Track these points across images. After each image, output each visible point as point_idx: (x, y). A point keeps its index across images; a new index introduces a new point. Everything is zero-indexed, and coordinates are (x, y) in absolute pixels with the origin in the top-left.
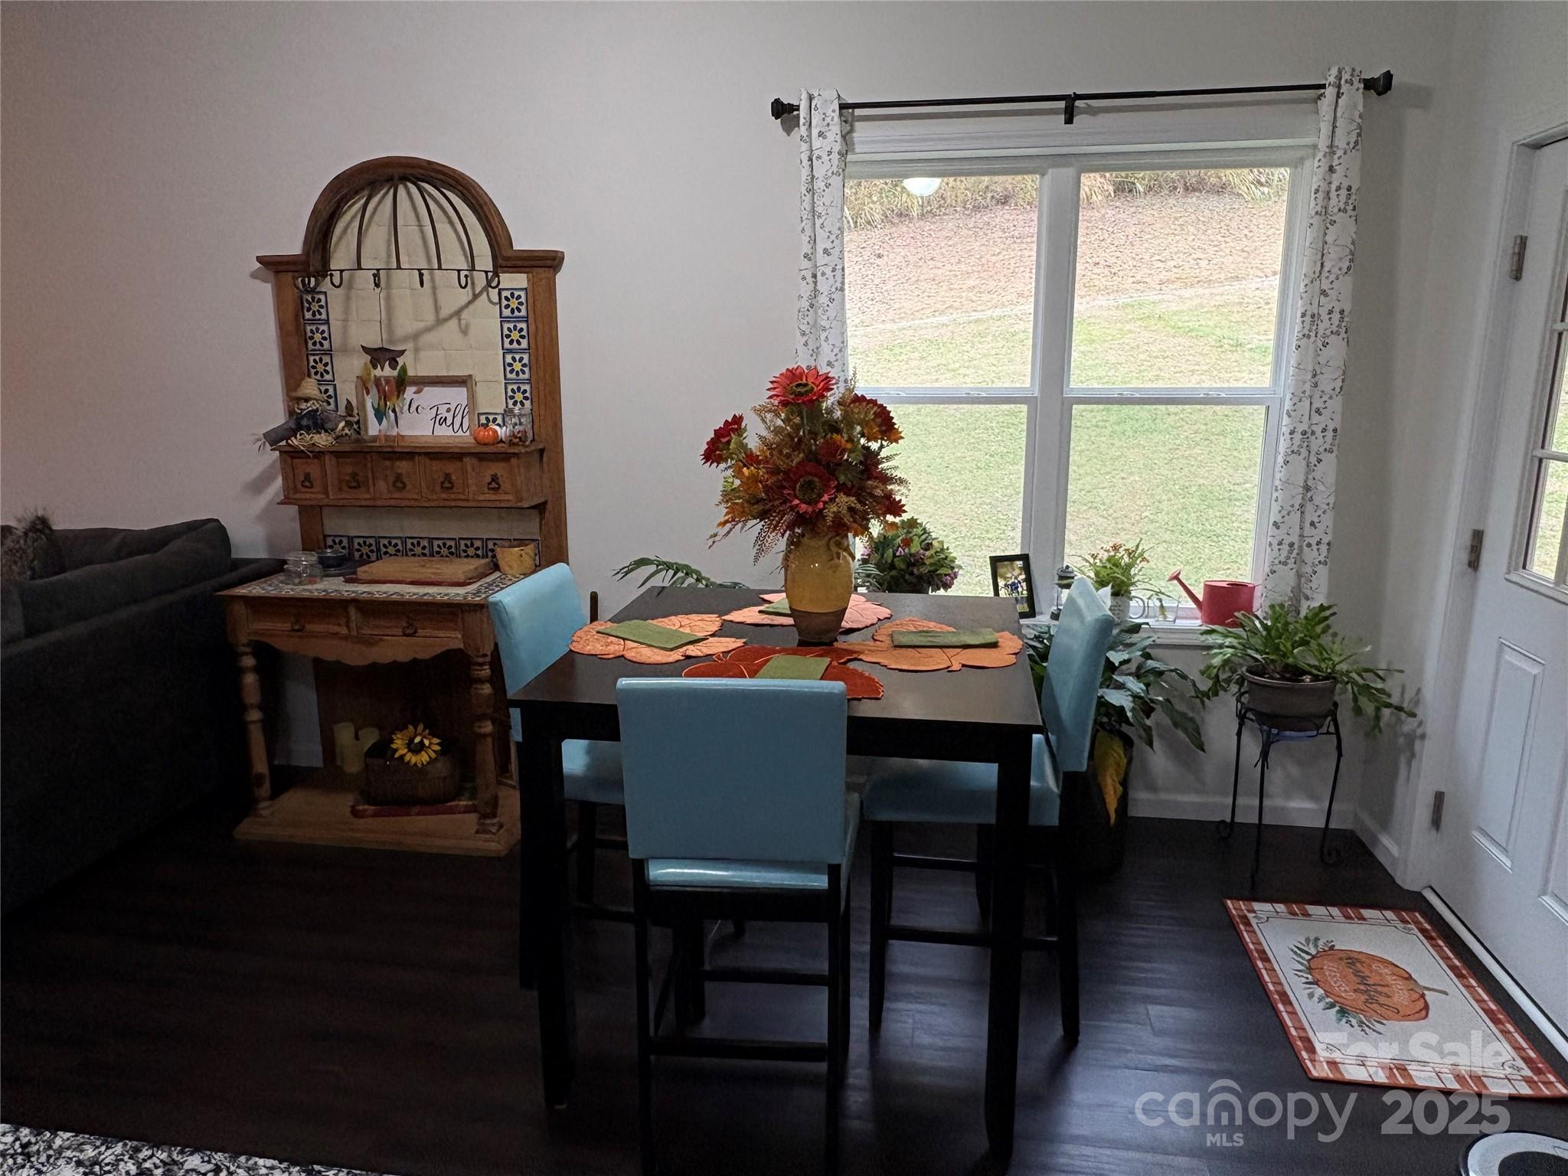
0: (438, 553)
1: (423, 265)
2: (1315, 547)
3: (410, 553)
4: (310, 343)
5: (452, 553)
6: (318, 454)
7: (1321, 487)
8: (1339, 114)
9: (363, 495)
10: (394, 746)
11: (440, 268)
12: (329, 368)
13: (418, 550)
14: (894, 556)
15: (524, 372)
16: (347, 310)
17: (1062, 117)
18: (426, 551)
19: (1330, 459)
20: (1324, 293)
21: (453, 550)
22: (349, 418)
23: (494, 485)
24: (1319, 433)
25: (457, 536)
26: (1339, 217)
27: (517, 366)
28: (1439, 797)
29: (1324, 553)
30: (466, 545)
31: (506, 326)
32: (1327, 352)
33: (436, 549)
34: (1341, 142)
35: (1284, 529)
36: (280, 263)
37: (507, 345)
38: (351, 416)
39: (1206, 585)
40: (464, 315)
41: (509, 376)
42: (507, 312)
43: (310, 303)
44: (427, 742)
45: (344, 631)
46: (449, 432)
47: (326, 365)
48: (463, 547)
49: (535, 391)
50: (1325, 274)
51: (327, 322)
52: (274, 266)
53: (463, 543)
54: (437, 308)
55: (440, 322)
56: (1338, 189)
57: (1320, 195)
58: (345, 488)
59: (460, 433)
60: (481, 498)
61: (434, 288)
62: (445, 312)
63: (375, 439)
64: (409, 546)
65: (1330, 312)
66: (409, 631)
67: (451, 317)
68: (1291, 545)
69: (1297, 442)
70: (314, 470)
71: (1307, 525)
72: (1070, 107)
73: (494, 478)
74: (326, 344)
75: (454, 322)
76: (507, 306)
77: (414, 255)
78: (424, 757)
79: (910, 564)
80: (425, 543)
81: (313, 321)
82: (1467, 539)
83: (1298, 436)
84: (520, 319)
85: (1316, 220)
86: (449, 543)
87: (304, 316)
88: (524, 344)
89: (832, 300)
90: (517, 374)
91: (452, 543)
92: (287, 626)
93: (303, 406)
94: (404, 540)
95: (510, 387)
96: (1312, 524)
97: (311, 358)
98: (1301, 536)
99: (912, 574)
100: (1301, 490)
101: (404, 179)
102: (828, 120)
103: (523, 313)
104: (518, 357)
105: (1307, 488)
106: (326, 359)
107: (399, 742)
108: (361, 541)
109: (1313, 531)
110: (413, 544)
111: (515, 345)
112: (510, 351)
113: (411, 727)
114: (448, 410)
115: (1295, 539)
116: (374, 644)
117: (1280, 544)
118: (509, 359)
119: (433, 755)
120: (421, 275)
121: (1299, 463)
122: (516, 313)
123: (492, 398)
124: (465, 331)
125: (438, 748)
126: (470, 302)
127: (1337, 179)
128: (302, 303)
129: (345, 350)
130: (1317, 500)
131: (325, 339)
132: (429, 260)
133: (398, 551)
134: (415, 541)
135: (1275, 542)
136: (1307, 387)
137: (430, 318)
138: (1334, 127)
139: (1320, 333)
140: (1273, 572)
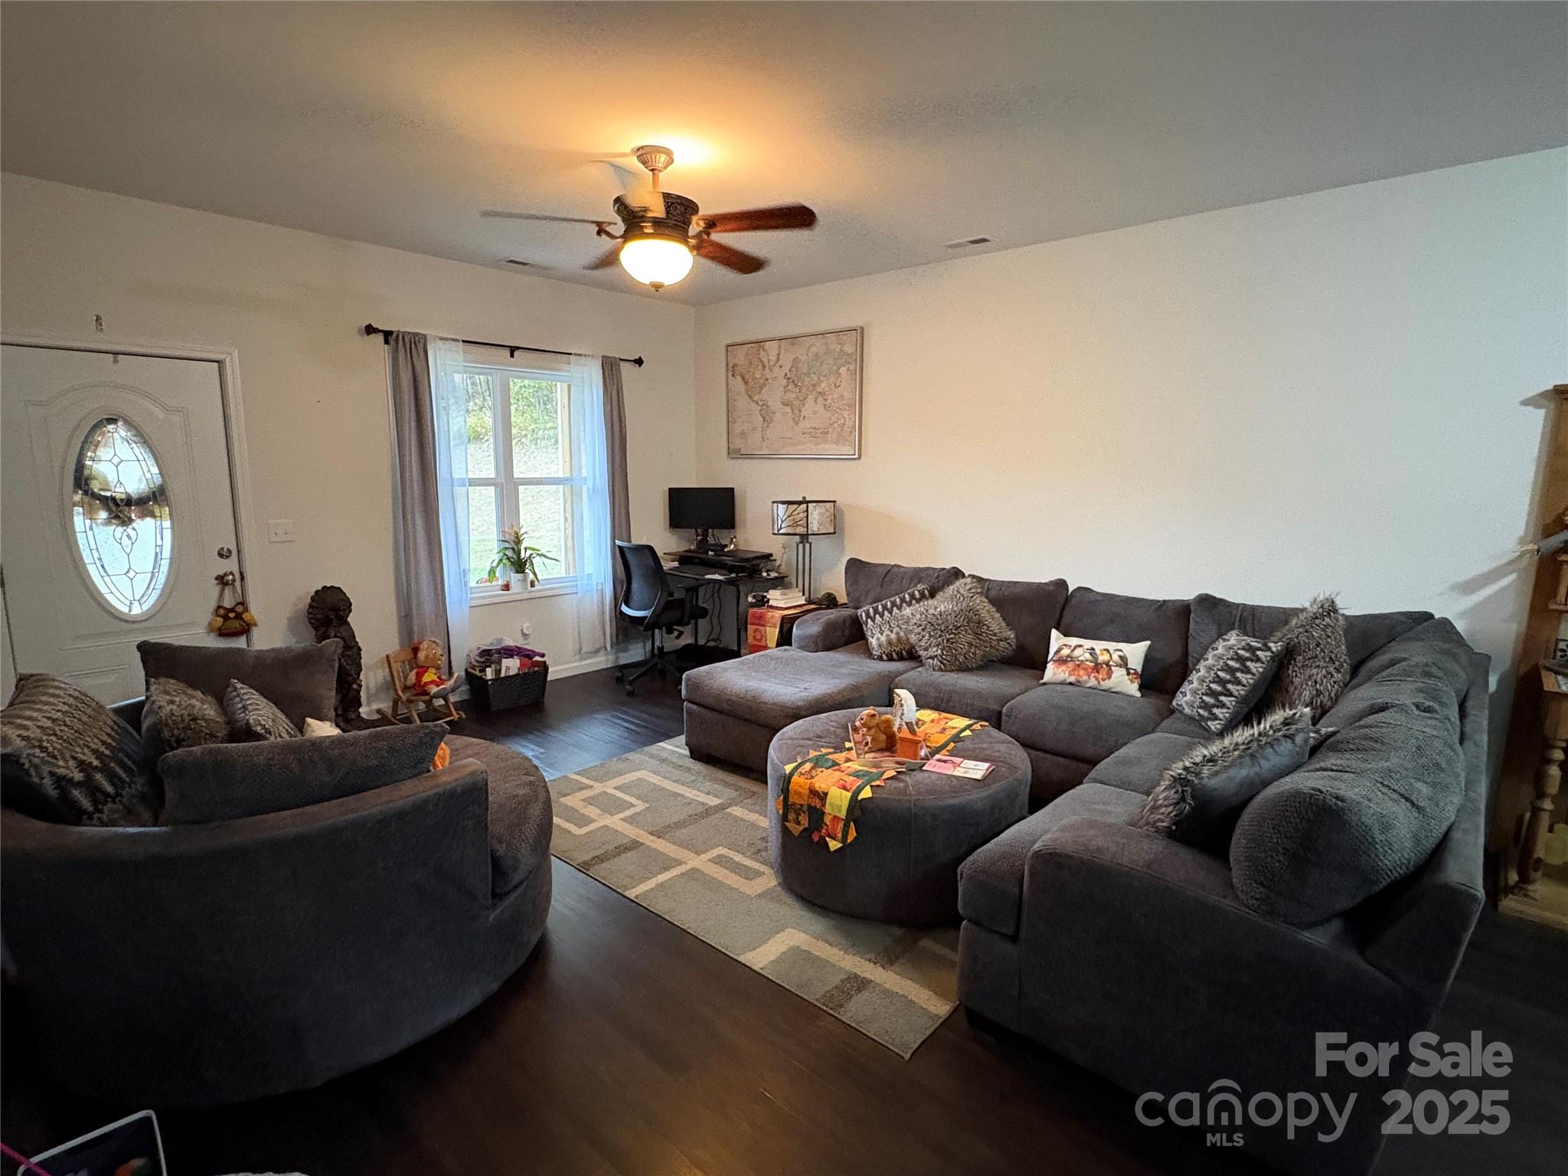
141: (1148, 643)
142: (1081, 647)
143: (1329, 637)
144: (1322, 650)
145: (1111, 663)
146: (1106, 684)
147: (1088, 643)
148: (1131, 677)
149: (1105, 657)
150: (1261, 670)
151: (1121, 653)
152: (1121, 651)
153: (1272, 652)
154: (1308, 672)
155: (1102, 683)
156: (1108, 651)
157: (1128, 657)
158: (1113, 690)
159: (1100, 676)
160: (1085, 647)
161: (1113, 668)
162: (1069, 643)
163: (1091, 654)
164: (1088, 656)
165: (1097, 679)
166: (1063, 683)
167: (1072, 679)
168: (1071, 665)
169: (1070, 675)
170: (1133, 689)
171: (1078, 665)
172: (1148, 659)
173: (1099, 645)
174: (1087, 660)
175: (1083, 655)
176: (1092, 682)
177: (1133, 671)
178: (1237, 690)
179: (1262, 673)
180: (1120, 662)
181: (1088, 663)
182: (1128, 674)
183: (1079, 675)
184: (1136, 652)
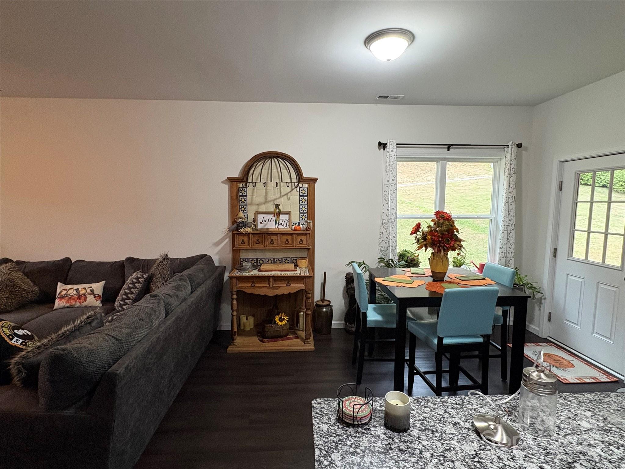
0: (276, 262)
1: (278, 181)
2: (511, 253)
3: (267, 263)
4: (240, 202)
5: (280, 262)
6: (248, 234)
7: (511, 238)
8: (512, 152)
9: (260, 246)
10: (276, 320)
11: (282, 182)
12: (246, 209)
13: (270, 262)
14: (407, 259)
15: (305, 210)
16: (253, 193)
17: (447, 149)
18: (273, 262)
19: (513, 232)
20: (510, 192)
21: (281, 261)
22: (254, 224)
23: (301, 242)
24: (510, 226)
25: (282, 257)
26: (513, 175)
27: (304, 209)
28: (550, 313)
29: (513, 254)
30: (285, 260)
31: (301, 198)
32: (511, 207)
33: (275, 261)
34: (513, 158)
35: (503, 249)
36: (232, 179)
37: (301, 203)
38: (255, 223)
39: (480, 264)
40: (289, 195)
41: (301, 211)
42: (301, 194)
43: (241, 191)
44: (285, 318)
45: (268, 286)
46: (282, 227)
47: (245, 208)
48: (284, 260)
49: (308, 215)
50: (510, 188)
51: (246, 196)
52: (231, 180)
53: (284, 259)
54: (281, 192)
55: (281, 196)
56: (513, 169)
57: (509, 170)
58: (255, 244)
59: (286, 228)
60: (297, 246)
61: (280, 187)
62: (283, 194)
63: (261, 229)
64: (267, 260)
65: (512, 197)
66: (288, 285)
67: (285, 195)
68: (505, 253)
69: (506, 228)
70: (246, 239)
71: (508, 248)
72: (449, 147)
73: (301, 240)
74: (246, 202)
75: (286, 196)
76: (301, 193)
77: (276, 179)
78: (284, 323)
79: (411, 261)
80: (272, 259)
81: (242, 196)
82: (553, 250)
83: (506, 227)
84: (305, 196)
85: (509, 176)
86: (279, 259)
87: (239, 194)
88: (306, 203)
89: (394, 192)
90: (303, 211)
91: (281, 259)
92: (250, 285)
93: (240, 220)
94: (265, 259)
95: (301, 215)
96: (509, 248)
97: (240, 206)
98: (507, 251)
99: (412, 263)
100: (506, 240)
101: (274, 157)
102: (394, 147)
103: (306, 194)
104: (304, 206)
105: (508, 239)
106: (245, 207)
107: (277, 318)
108: (252, 259)
109: (510, 250)
110: (268, 260)
111: (303, 203)
112: (302, 205)
113: (281, 314)
114: (283, 221)
115: (505, 252)
116: (277, 289)
117: (502, 253)
118: (301, 207)
119: (286, 322)
120: (277, 184)
121: (506, 232)
122: (304, 194)
123: (296, 218)
124: (289, 199)
125: (287, 320)
126: (290, 191)
127: (512, 166)
128: (239, 191)
129: (251, 204)
130: (511, 242)
131: (245, 201)
132: (280, 180)
133: (263, 262)
134: (269, 259)
135: (500, 252)
136: (507, 215)
137: (279, 195)
138: (511, 155)
139: (510, 202)
140: (500, 260)
141: (104, 281)
142: (72, 289)
143: (164, 269)
144: (161, 275)
145: (86, 294)
146: (85, 304)
147: (75, 287)
148: (96, 298)
149: (84, 292)
150: (140, 286)
151: (91, 289)
152: (91, 287)
153: (144, 278)
154: (157, 284)
155: (82, 304)
156: (85, 288)
157: (94, 290)
158: (88, 306)
159: (81, 301)
160: (74, 289)
161: (87, 296)
162: (67, 288)
163: (76, 291)
164: (75, 292)
165: (80, 302)
166: (64, 308)
167: (68, 305)
168: (67, 298)
169: (66, 303)
170: (98, 303)
171: (70, 298)
172: (105, 288)
173: (80, 287)
174: (74, 295)
175: (73, 293)
176: (78, 304)
177: (97, 296)
178: (132, 296)
179: (142, 287)
180: (91, 292)
181: (75, 296)
182: (95, 297)
183: (70, 302)
184: (98, 287)
